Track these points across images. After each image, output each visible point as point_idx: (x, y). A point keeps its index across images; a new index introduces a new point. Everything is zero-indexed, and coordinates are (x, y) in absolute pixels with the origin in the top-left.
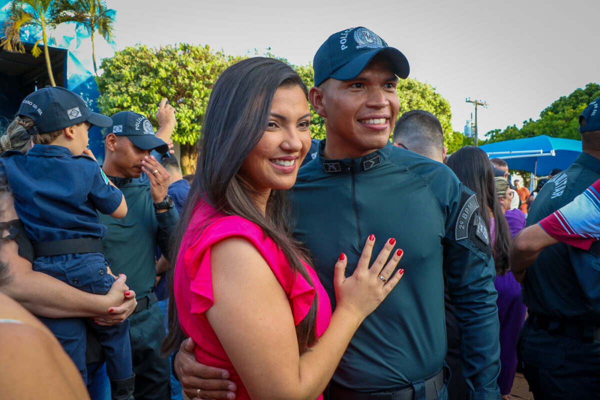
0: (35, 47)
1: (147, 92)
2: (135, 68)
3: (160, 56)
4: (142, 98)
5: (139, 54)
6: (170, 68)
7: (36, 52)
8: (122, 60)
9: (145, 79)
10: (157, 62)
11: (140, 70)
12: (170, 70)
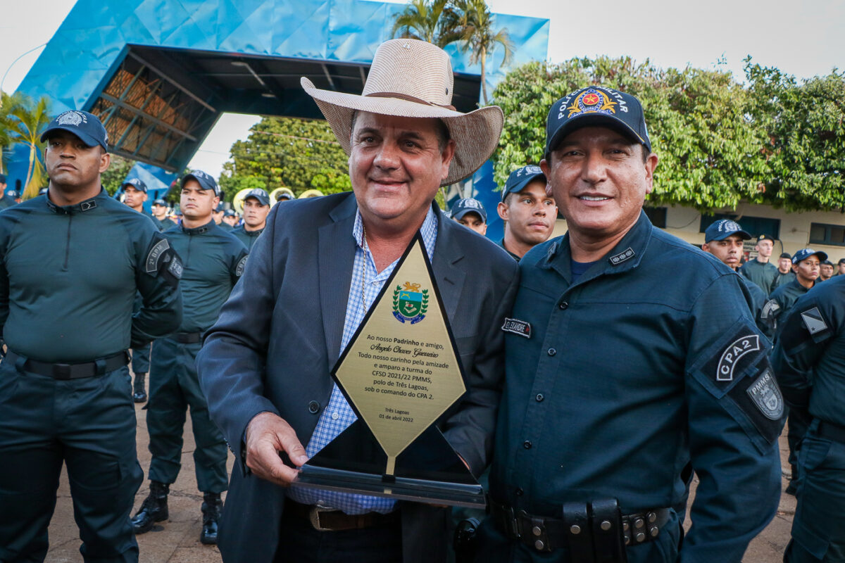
1: (526, 125)
2: (518, 95)
3: (549, 79)
4: (524, 132)
5: (526, 76)
6: (557, 92)
8: (507, 84)
9: (527, 109)
10: (542, 84)
11: (524, 96)
12: (557, 95)
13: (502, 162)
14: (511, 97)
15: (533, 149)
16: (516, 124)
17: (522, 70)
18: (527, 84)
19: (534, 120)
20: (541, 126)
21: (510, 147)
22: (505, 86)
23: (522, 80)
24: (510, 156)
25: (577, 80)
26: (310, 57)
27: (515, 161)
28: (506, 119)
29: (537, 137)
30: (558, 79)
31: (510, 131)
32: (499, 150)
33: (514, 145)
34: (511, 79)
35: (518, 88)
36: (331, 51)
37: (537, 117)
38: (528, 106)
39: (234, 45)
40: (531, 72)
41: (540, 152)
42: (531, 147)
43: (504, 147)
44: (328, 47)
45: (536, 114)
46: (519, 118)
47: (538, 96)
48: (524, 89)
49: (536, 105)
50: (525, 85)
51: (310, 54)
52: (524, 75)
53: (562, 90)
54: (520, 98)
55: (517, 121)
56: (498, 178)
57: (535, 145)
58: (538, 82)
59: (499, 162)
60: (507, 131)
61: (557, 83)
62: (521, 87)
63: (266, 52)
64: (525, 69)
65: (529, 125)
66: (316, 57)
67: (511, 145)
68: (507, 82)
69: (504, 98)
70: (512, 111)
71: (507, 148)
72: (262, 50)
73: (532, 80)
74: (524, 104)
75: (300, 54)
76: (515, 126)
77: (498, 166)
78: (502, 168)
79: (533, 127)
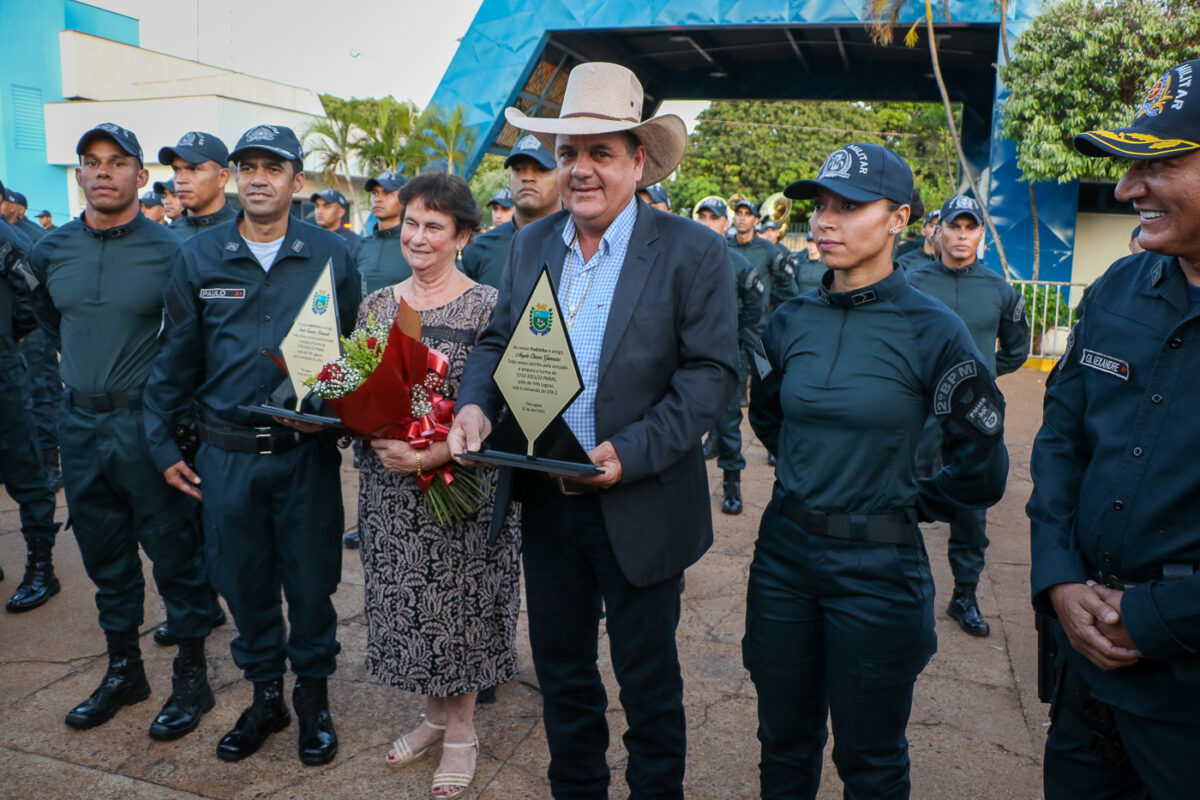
0: (912, 31)
1: (1062, 87)
2: (1050, 46)
3: (1097, 18)
4: (1059, 98)
5: (1063, 19)
6: (1106, 38)
7: (911, 38)
8: (1035, 34)
9: (1063, 65)
10: (1085, 28)
11: (1059, 48)
12: (1108, 41)
13: (1029, 141)
14: (1040, 51)
15: (1072, 120)
16: (1047, 87)
17: (1056, 11)
18: (1063, 30)
19: (1073, 80)
20: (1084, 87)
21: (1039, 120)
22: (1032, 36)
23: (1056, 25)
24: (1040, 133)
25: (1140, 16)
26: (768, 22)
27: (1046, 139)
28: (1034, 82)
29: (1078, 103)
30: (1110, 18)
31: (1039, 98)
32: (1024, 125)
33: (1044, 117)
34: (1041, 25)
35: (1050, 37)
36: (795, 12)
37: (1077, 75)
38: (1065, 61)
39: (672, 15)
40: (1069, 12)
41: (1081, 122)
42: (1069, 117)
43: (1031, 120)
44: (791, 7)
45: (1077, 71)
46: (1051, 79)
47: (1080, 46)
48: (1059, 38)
49: (1077, 58)
50: (1060, 31)
51: (768, 18)
52: (1059, 18)
53: (1116, 33)
54: (1054, 51)
55: (1050, 83)
56: (1024, 163)
57: (1075, 115)
58: (1079, 25)
59: (1024, 141)
60: (1035, 98)
61: (1107, 25)
62: (1055, 35)
63: (712, 20)
64: (1060, 9)
65: (1066, 87)
66: (776, 20)
67: (1041, 118)
68: (1034, 30)
69: (1031, 53)
70: (1041, 71)
71: (1035, 121)
72: (708, 19)
73: (1070, 24)
74: (1059, 59)
75: (756, 18)
76: (1046, 90)
77: (1023, 147)
78: (1029, 149)
79: (1072, 89)
